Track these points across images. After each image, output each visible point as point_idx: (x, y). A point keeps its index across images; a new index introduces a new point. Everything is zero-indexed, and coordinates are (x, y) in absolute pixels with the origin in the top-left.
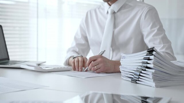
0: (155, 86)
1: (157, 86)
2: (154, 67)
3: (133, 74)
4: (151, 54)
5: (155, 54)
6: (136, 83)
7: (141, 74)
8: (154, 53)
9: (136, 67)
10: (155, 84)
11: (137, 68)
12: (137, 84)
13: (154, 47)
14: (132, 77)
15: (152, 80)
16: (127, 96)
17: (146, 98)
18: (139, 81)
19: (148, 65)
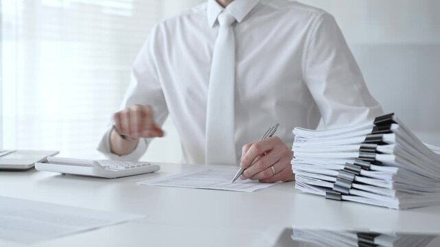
0: (400, 206)
1: (402, 207)
2: (396, 160)
3: (334, 179)
4: (388, 131)
5: (398, 129)
6: (342, 200)
7: (359, 179)
8: (394, 127)
9: (344, 162)
10: (400, 201)
11: (347, 164)
12: (344, 203)
13: (393, 114)
14: (331, 185)
15: (393, 193)
16: (313, 231)
17: (374, 235)
18: (349, 195)
19: (379, 157)
